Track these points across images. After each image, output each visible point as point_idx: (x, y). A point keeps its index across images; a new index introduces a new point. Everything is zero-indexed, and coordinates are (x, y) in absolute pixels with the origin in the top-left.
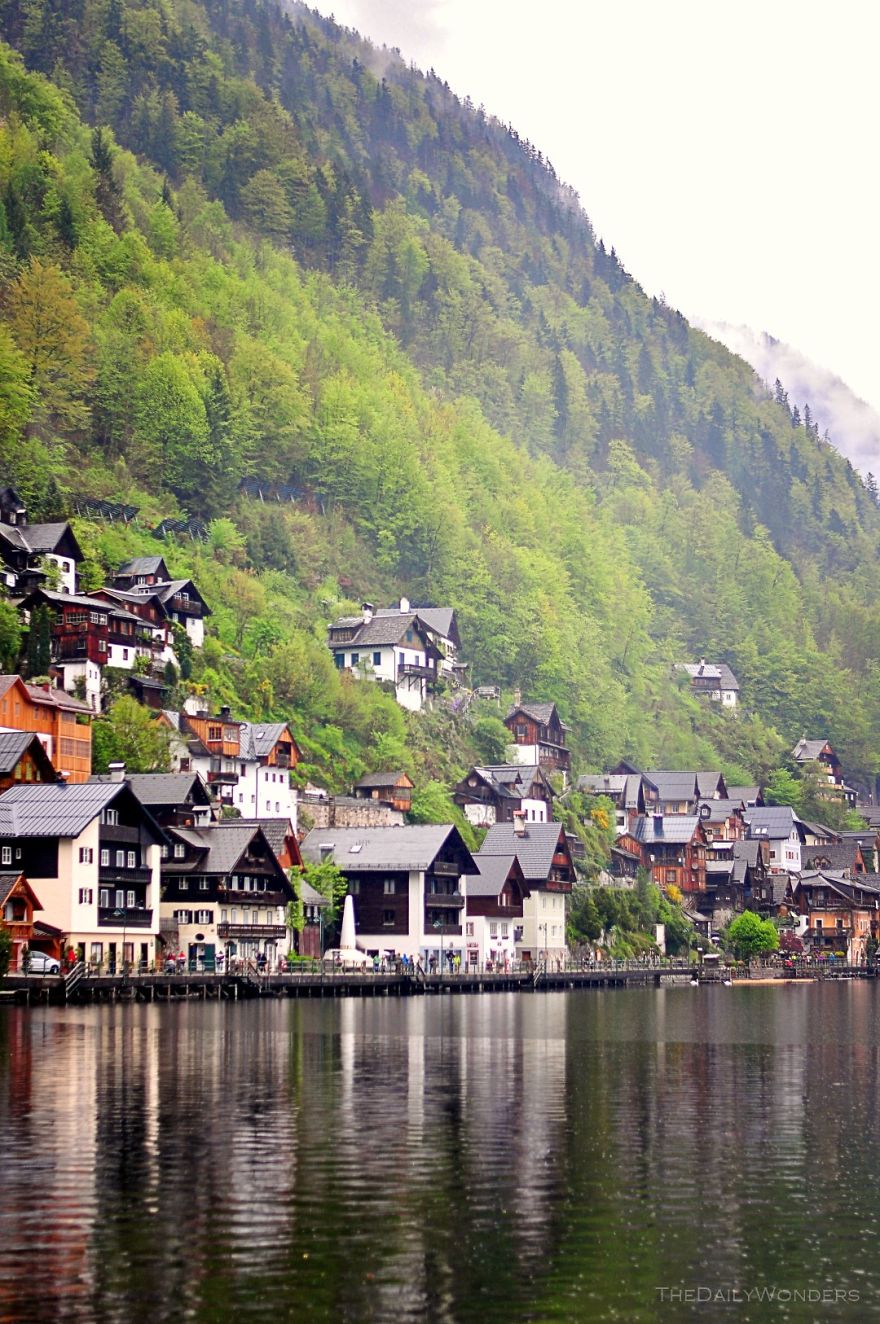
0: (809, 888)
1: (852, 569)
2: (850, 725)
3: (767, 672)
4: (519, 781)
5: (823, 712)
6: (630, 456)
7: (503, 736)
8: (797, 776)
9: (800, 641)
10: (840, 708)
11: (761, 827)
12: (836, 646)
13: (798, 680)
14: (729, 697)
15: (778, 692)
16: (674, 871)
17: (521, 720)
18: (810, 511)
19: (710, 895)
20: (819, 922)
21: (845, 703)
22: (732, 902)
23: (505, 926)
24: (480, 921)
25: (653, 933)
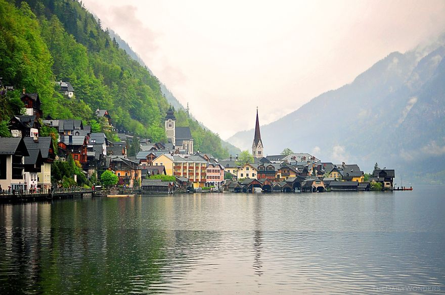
0: (116, 162)
1: (99, 52)
2: (107, 104)
3: (80, 86)
4: (30, 121)
5: (98, 100)
6: (29, 8)
7: (21, 104)
8: (98, 122)
9: (90, 75)
10: (105, 99)
11: (93, 140)
12: (102, 77)
13: (90, 89)
14: (71, 94)
15: (83, 93)
16: (77, 156)
17: (27, 99)
18: (83, 31)
19: (88, 164)
20: (119, 174)
21: (106, 97)
22: (95, 167)
23: (35, 176)
24: (28, 174)
25: (73, 178)
